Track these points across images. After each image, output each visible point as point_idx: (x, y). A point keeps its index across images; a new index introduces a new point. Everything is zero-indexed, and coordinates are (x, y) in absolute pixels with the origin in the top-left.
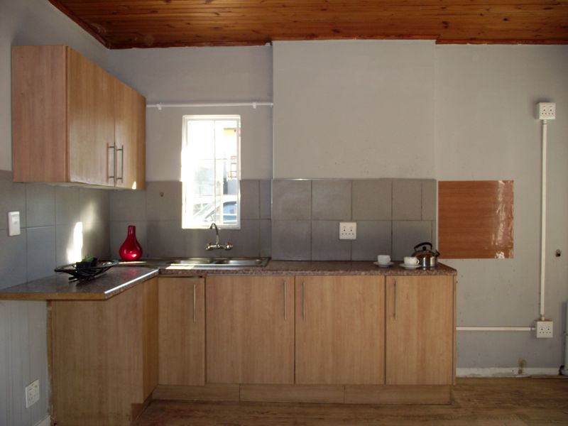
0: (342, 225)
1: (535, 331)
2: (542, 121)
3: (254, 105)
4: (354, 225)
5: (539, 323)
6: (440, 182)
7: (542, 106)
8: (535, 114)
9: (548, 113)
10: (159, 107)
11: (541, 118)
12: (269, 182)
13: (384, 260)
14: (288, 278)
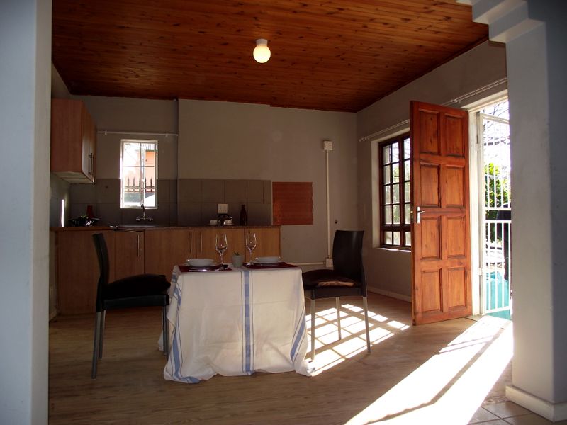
0: (219, 205)
1: (325, 265)
2: (326, 151)
3: (167, 135)
4: (226, 205)
5: (327, 259)
6: (273, 183)
7: (326, 143)
8: (323, 147)
9: (328, 146)
10: (106, 133)
11: (325, 149)
12: (176, 181)
13: (214, 222)
14: (192, 230)
